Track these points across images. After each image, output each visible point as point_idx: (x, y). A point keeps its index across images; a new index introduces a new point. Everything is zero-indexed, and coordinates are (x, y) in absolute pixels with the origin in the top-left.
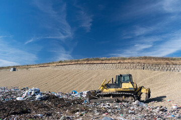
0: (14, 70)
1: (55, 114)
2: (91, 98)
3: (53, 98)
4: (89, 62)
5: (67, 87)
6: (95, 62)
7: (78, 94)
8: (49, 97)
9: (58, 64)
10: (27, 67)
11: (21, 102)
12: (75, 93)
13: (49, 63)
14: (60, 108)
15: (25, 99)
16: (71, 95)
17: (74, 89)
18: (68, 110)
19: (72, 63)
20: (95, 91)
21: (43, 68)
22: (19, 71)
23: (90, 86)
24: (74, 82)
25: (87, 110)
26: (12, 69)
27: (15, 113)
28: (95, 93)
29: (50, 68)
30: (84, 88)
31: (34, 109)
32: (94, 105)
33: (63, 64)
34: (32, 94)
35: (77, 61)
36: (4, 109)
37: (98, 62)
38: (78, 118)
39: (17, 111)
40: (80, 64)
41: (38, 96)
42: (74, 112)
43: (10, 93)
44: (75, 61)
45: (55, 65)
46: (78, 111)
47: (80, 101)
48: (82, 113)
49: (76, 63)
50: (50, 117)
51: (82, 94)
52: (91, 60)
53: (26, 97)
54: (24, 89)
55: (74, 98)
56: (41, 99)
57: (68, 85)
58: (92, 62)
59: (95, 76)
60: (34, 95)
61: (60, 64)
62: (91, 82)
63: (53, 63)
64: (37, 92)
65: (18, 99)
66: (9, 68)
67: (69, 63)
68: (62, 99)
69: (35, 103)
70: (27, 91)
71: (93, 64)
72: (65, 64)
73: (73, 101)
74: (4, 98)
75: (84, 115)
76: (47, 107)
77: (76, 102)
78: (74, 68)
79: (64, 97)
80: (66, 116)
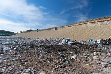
0: (56, 29)
1: (80, 52)
2: (103, 44)
3: (78, 44)
4: (101, 20)
5: (86, 37)
6: (105, 20)
7: (94, 42)
8: (75, 43)
9: (79, 24)
10: (62, 27)
11: (61, 46)
12: (91, 41)
13: (74, 24)
14: (82, 49)
15: (63, 44)
16: (89, 42)
17: (91, 39)
18: (88, 51)
19: (88, 22)
20: (107, 39)
21: (71, 27)
22: (58, 29)
23: (102, 36)
24: (90, 34)
25: (101, 51)
26: (55, 29)
27: (59, 51)
28: (106, 40)
29: (75, 27)
30: (98, 38)
31: (68, 49)
32: (106, 48)
33: (82, 23)
34: (66, 41)
35: (92, 21)
36: (54, 49)
37: (108, 19)
38: (95, 56)
39: (60, 50)
40: (94, 22)
41: (69, 43)
42: (92, 52)
43: (56, 41)
44: (90, 21)
45: (77, 24)
46: (95, 52)
47: (95, 46)
48: (98, 53)
49: (91, 22)
50: (77, 54)
51: (96, 41)
52: (102, 19)
53: (63, 43)
54: (62, 39)
55: (91, 44)
56: (71, 44)
57: (86, 36)
58: (103, 20)
59: (106, 29)
60: (67, 42)
61: (80, 24)
62: (103, 34)
63: (76, 23)
64: (69, 40)
65: (60, 44)
66: (53, 28)
67: (86, 23)
68: (84, 44)
69: (68, 46)
70: (63, 40)
71: (104, 21)
72: (84, 23)
73: (91, 46)
74: (53, 43)
75: (99, 55)
76: (75, 48)
77: (92, 46)
78: (89, 25)
79: (85, 43)
80: (87, 54)
